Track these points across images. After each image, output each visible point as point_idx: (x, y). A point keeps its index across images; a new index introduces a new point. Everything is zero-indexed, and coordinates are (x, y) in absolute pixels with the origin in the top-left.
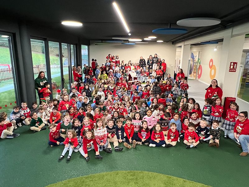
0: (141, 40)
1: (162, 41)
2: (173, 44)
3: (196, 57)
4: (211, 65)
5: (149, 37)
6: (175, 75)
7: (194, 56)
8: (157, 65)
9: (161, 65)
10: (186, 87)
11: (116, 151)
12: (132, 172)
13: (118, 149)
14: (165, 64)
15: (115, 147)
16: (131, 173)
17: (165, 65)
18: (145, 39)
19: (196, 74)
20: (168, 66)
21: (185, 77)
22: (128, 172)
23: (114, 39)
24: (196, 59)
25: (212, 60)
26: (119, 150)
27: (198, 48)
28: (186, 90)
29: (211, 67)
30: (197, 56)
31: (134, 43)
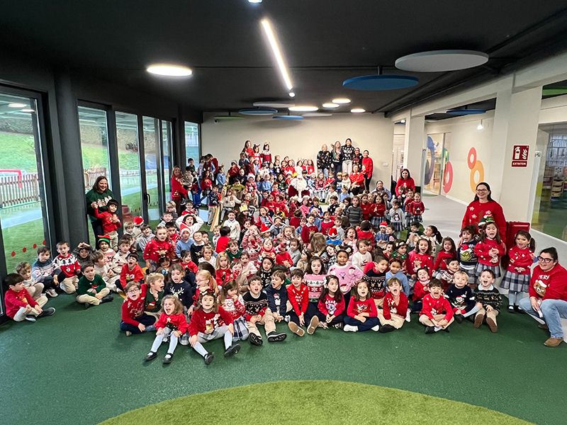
0: (316, 109)
1: (363, 111)
2: (386, 117)
3: (437, 145)
4: (472, 161)
5: (334, 101)
6: (393, 184)
7: (434, 144)
8: (353, 163)
9: (360, 163)
10: (418, 209)
11: (271, 341)
12: (308, 383)
13: (276, 337)
14: (371, 161)
15: (267, 333)
16: (308, 386)
17: (369, 163)
18: (326, 105)
19: (439, 184)
20: (376, 164)
21: (416, 187)
22: (301, 383)
23: (258, 107)
24: (439, 150)
25: (473, 151)
26: (278, 340)
27: (442, 126)
28: (420, 215)
29: (472, 165)
30: (441, 144)
31: (301, 115)
